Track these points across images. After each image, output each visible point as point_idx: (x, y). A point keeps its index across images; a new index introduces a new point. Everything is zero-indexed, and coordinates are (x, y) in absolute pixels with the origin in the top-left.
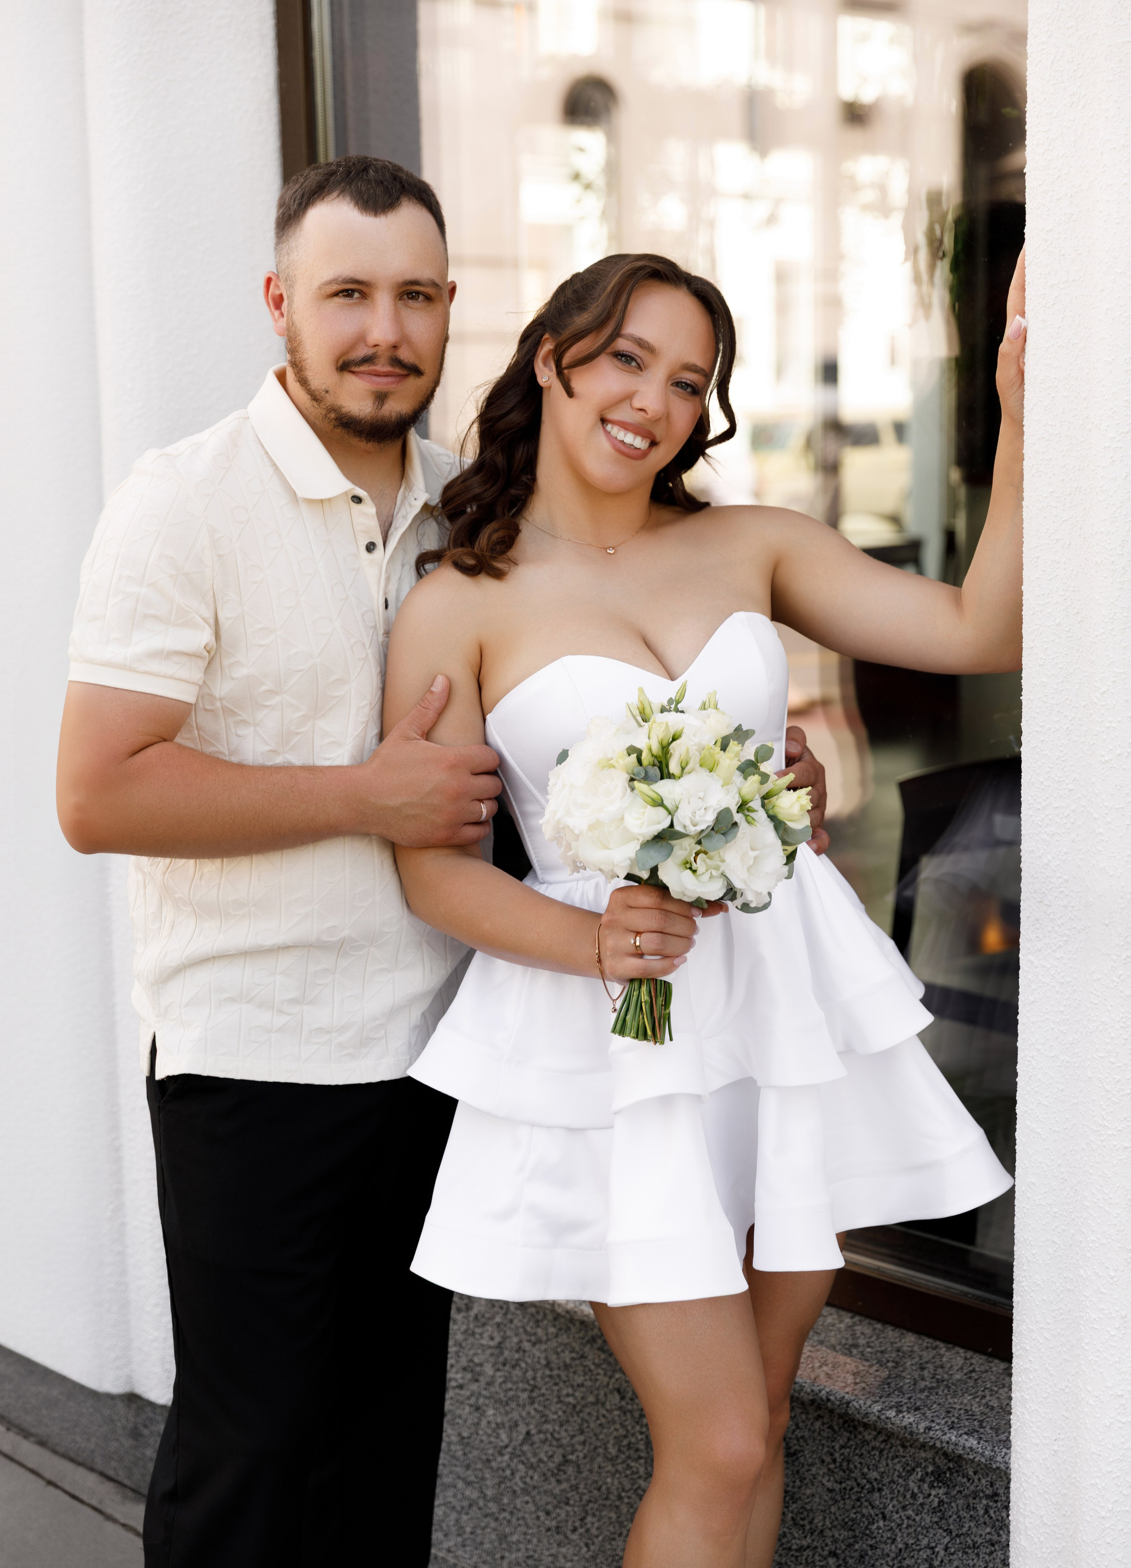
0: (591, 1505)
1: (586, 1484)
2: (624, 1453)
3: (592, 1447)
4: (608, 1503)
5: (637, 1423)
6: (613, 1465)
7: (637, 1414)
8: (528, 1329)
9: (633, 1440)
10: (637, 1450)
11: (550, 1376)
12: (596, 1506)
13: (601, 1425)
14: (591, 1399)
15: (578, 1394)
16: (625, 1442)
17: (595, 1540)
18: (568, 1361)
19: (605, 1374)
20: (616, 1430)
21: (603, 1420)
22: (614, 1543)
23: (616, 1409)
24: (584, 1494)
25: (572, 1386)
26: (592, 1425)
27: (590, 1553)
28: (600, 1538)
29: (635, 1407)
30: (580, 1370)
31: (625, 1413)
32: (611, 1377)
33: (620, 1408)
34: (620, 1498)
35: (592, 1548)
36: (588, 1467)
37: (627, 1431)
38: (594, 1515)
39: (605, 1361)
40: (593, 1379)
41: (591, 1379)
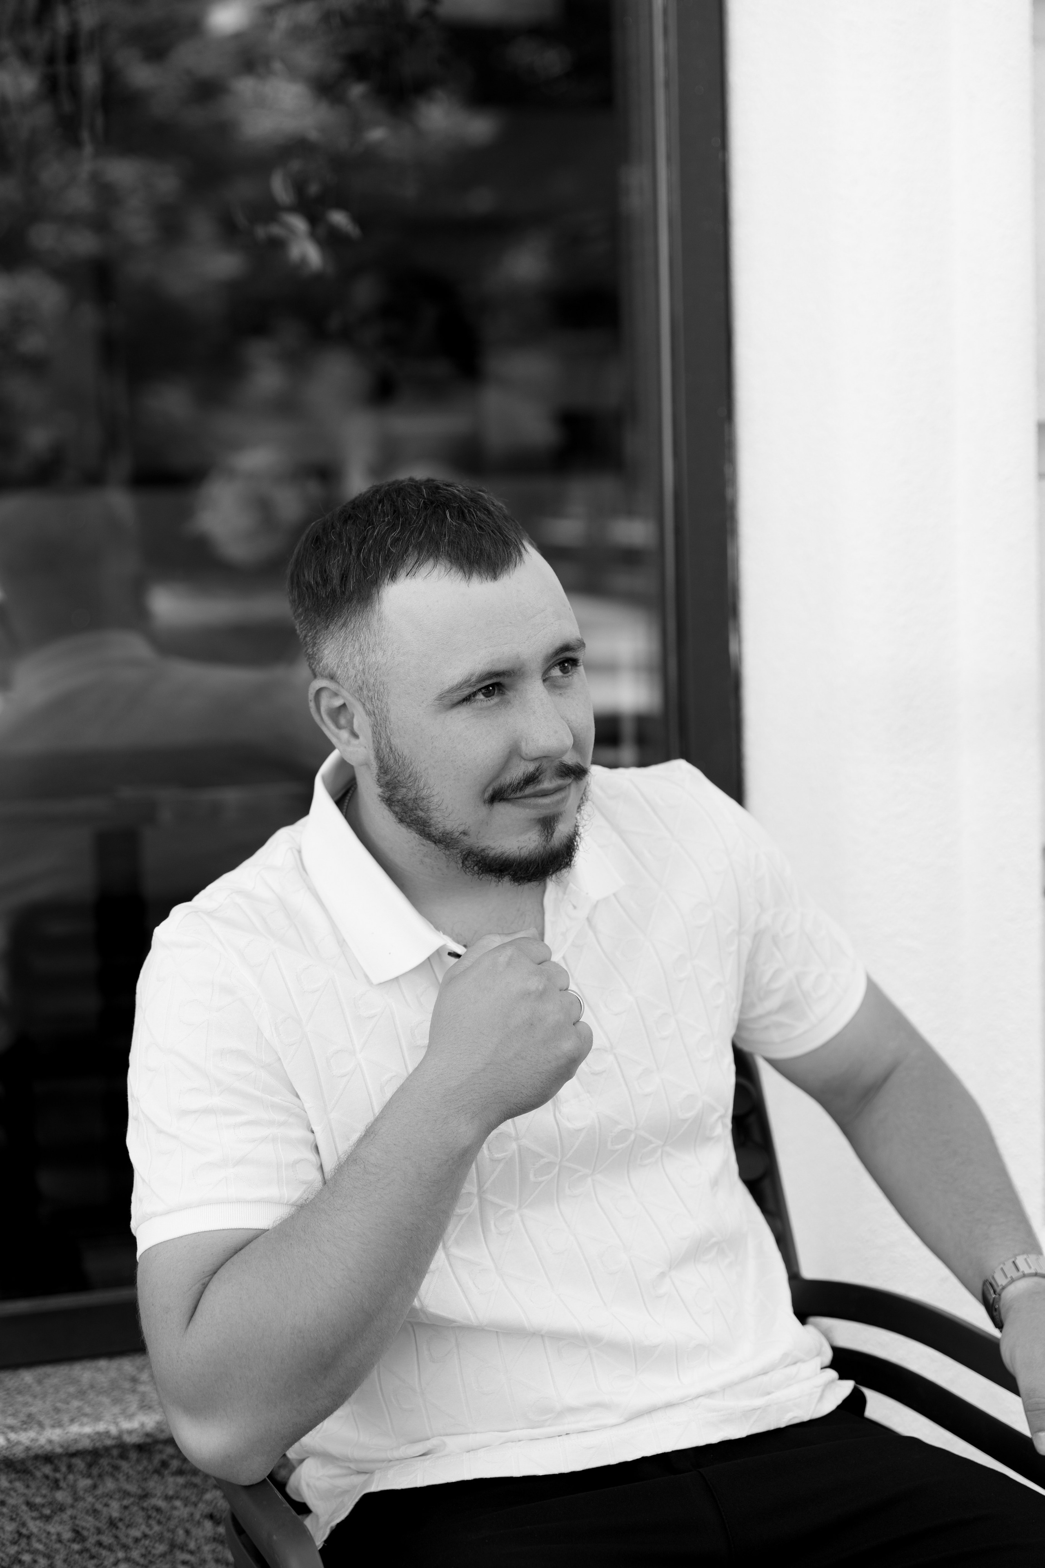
8: (38, 1500)
11: (80, 1552)
14: (161, 1548)
15: (135, 1554)
18: (115, 1514)
19: (186, 1505)
23: (206, 1544)
25: (125, 1547)
30: (140, 1518)
32: (195, 1505)
33: (214, 1540)
39: (185, 1486)
40: (163, 1520)
41: (159, 1523)
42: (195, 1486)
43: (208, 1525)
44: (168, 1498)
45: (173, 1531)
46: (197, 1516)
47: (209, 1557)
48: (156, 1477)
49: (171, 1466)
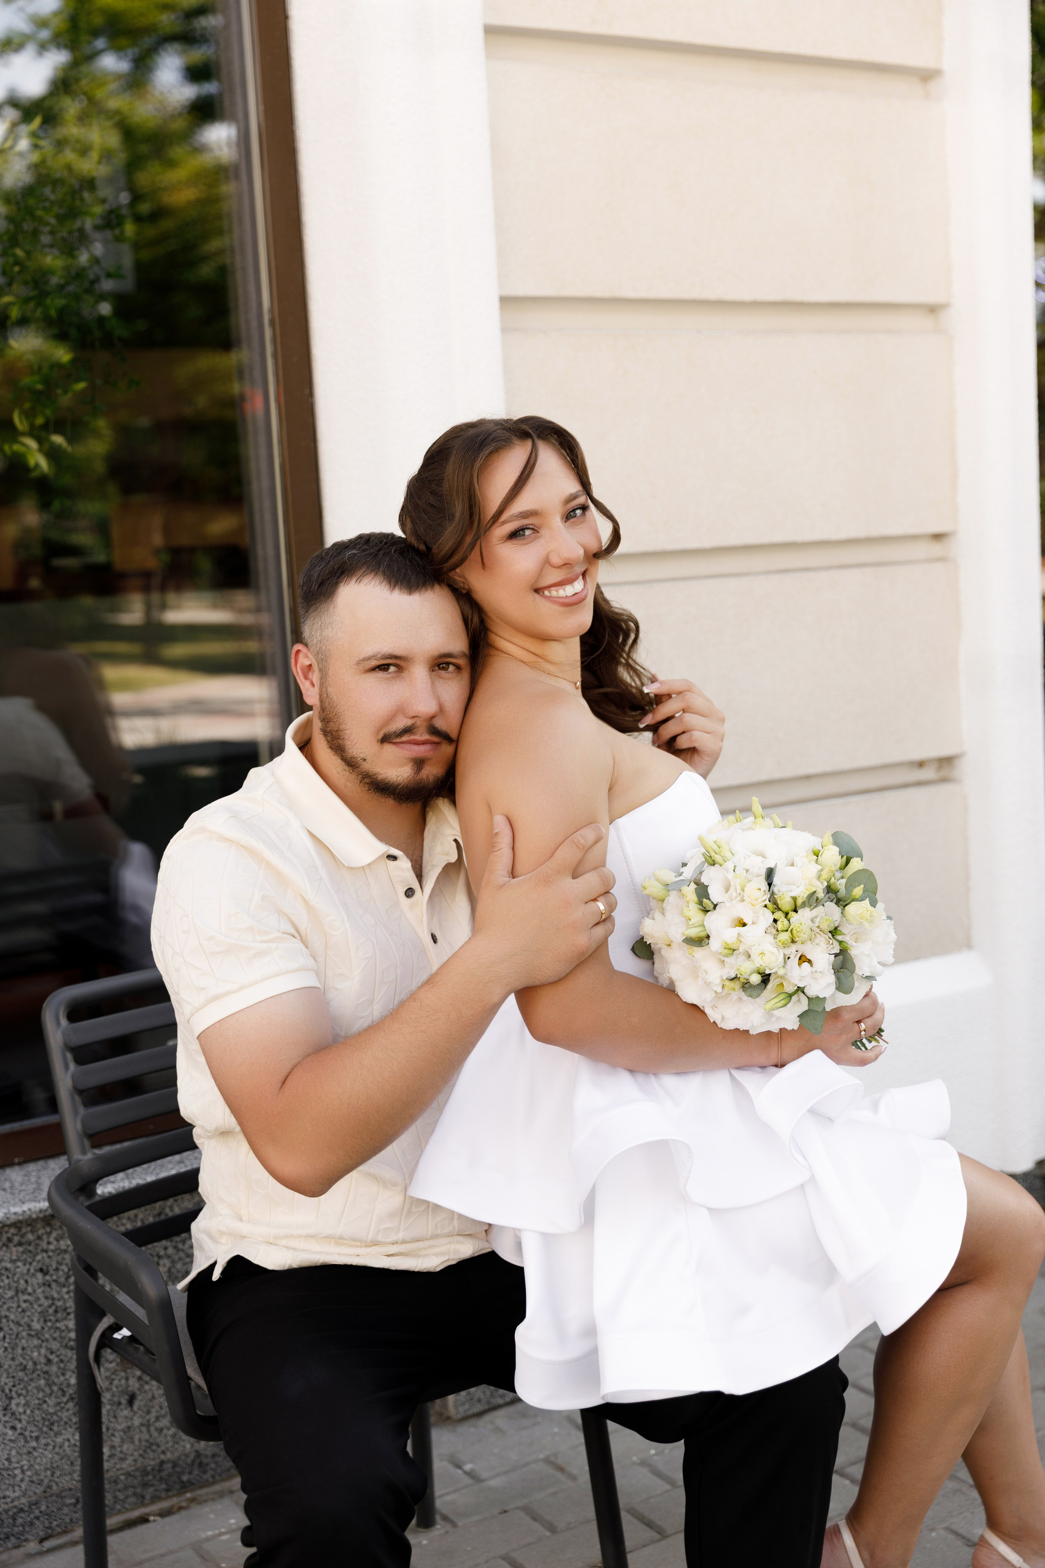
0: (15, 1389)
1: (8, 1373)
2: (50, 1320)
3: (14, 1337)
4: (35, 1375)
5: (64, 1286)
6: (39, 1338)
7: (62, 1280)
9: (59, 1304)
10: (65, 1309)
12: (22, 1386)
13: (23, 1311)
14: (10, 1294)
16: (51, 1311)
17: (23, 1417)
19: (25, 1264)
20: (40, 1305)
21: (24, 1305)
22: (45, 1406)
23: (40, 1288)
24: (6, 1384)
26: (12, 1317)
27: (19, 1431)
28: (28, 1412)
29: (61, 1273)
31: (49, 1286)
32: (30, 1264)
33: (44, 1284)
34: (49, 1361)
35: (19, 1426)
36: (10, 1356)
37: (53, 1299)
38: (19, 1395)
39: (23, 1252)
40: (10, 1275)
41: (8, 1277)
42: (30, 1251)
43: (40, 1275)
44: (13, 1261)
45: (18, 1282)
46: (32, 1271)
47: (41, 1296)
48: (4, 1249)
49: (14, 1240)
